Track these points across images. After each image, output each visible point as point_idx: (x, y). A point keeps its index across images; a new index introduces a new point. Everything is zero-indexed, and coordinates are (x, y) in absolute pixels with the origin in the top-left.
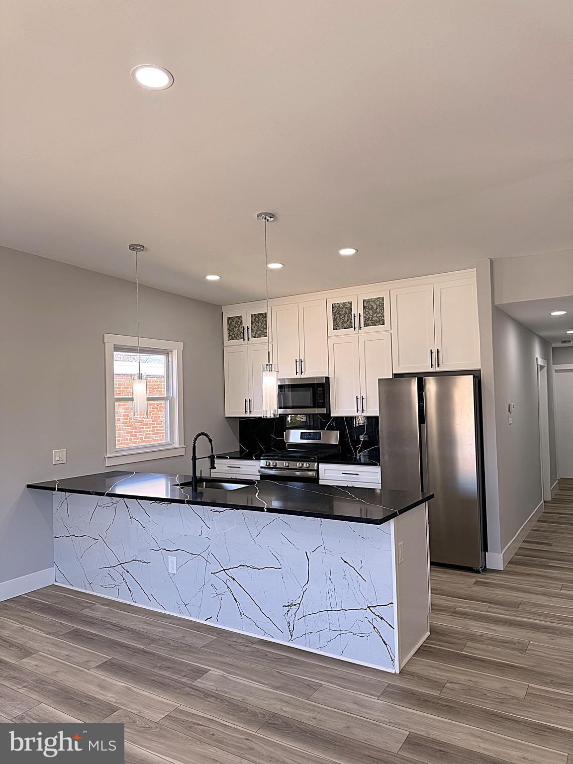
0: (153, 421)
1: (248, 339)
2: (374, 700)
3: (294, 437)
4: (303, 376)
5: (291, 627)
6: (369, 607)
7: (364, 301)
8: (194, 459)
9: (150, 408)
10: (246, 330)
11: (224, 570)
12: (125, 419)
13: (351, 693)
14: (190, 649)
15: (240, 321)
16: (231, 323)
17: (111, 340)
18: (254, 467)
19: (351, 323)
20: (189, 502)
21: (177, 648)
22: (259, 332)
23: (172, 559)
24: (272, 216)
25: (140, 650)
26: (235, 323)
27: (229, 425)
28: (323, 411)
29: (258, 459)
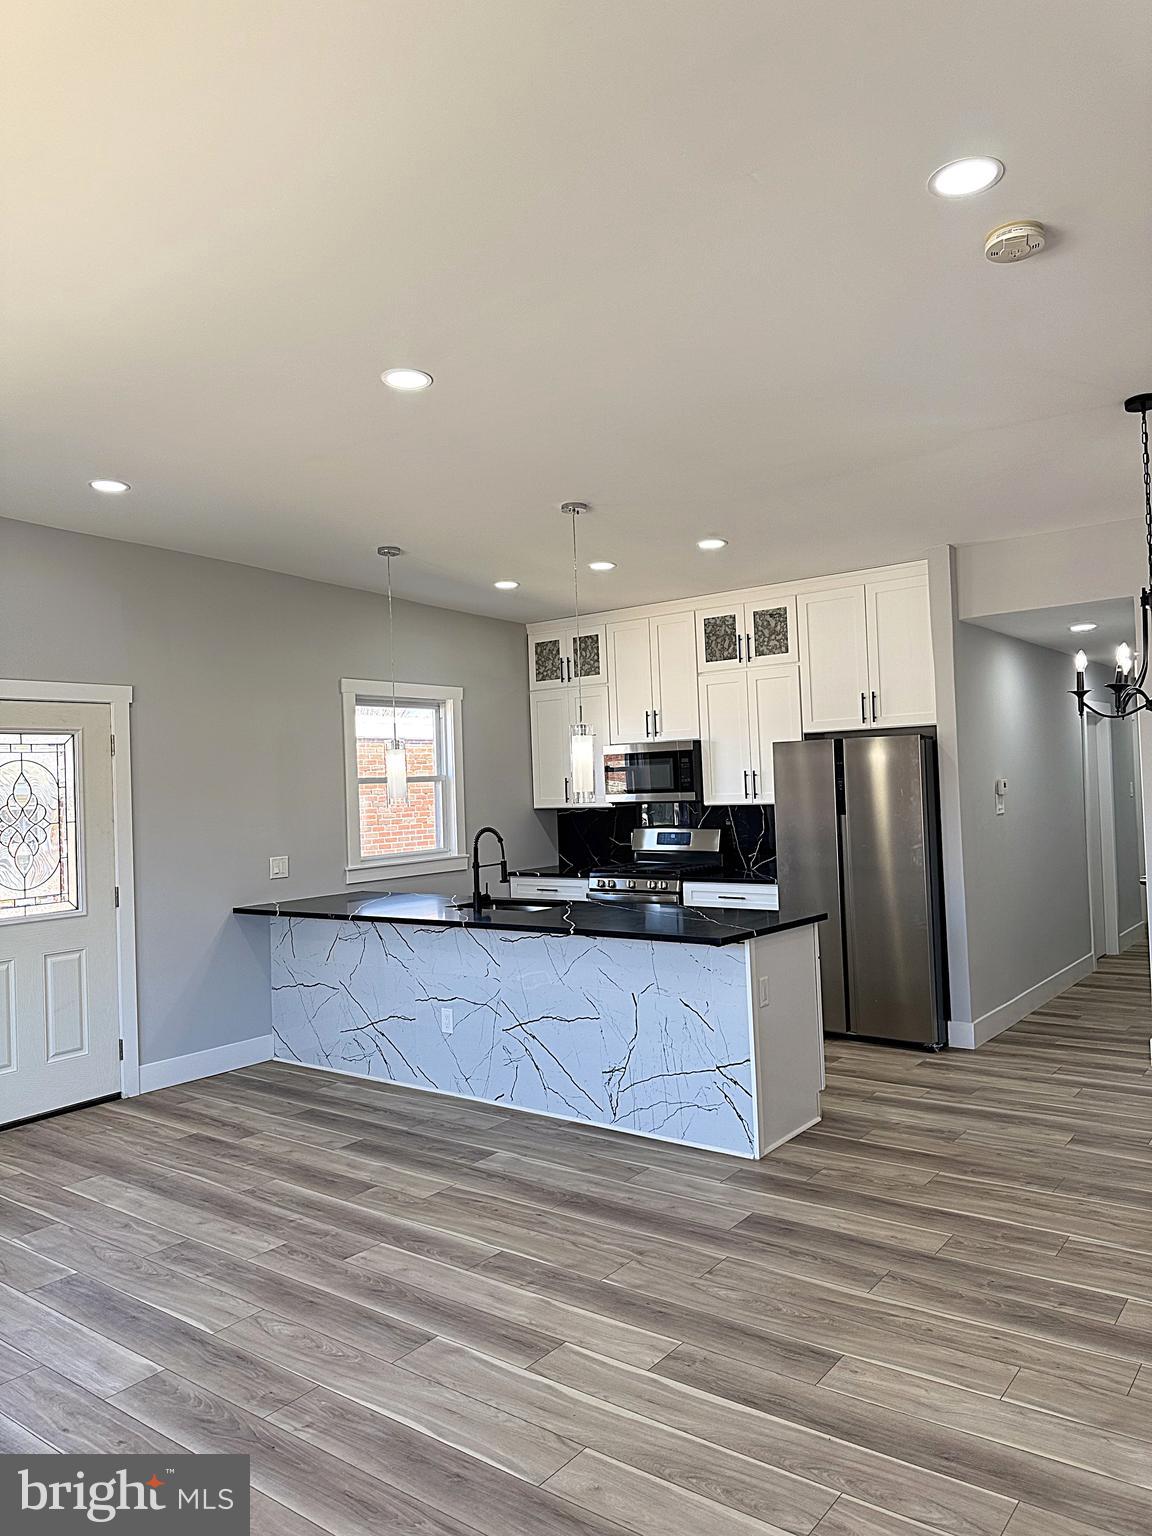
0: (418, 820)
1: (569, 678)
2: (717, 1184)
3: (649, 840)
4: (658, 739)
5: (614, 1102)
6: (718, 1068)
7: (755, 614)
8: (476, 866)
9: (413, 798)
10: (565, 664)
11: (520, 1025)
12: (370, 817)
13: (686, 1177)
14: (471, 1131)
15: (556, 649)
16: (542, 652)
17: (351, 687)
18: (579, 890)
19: (735, 650)
20: (468, 925)
21: (454, 1130)
22: (587, 667)
23: (447, 1013)
24: (584, 506)
25: (403, 1131)
26: (548, 653)
27: (540, 821)
28: (691, 796)
29: (586, 876)
